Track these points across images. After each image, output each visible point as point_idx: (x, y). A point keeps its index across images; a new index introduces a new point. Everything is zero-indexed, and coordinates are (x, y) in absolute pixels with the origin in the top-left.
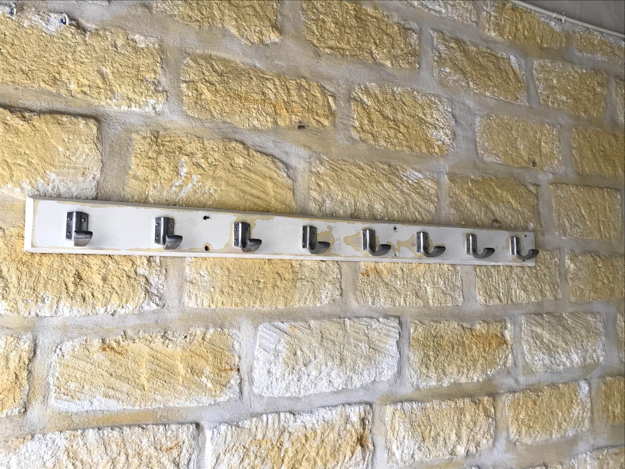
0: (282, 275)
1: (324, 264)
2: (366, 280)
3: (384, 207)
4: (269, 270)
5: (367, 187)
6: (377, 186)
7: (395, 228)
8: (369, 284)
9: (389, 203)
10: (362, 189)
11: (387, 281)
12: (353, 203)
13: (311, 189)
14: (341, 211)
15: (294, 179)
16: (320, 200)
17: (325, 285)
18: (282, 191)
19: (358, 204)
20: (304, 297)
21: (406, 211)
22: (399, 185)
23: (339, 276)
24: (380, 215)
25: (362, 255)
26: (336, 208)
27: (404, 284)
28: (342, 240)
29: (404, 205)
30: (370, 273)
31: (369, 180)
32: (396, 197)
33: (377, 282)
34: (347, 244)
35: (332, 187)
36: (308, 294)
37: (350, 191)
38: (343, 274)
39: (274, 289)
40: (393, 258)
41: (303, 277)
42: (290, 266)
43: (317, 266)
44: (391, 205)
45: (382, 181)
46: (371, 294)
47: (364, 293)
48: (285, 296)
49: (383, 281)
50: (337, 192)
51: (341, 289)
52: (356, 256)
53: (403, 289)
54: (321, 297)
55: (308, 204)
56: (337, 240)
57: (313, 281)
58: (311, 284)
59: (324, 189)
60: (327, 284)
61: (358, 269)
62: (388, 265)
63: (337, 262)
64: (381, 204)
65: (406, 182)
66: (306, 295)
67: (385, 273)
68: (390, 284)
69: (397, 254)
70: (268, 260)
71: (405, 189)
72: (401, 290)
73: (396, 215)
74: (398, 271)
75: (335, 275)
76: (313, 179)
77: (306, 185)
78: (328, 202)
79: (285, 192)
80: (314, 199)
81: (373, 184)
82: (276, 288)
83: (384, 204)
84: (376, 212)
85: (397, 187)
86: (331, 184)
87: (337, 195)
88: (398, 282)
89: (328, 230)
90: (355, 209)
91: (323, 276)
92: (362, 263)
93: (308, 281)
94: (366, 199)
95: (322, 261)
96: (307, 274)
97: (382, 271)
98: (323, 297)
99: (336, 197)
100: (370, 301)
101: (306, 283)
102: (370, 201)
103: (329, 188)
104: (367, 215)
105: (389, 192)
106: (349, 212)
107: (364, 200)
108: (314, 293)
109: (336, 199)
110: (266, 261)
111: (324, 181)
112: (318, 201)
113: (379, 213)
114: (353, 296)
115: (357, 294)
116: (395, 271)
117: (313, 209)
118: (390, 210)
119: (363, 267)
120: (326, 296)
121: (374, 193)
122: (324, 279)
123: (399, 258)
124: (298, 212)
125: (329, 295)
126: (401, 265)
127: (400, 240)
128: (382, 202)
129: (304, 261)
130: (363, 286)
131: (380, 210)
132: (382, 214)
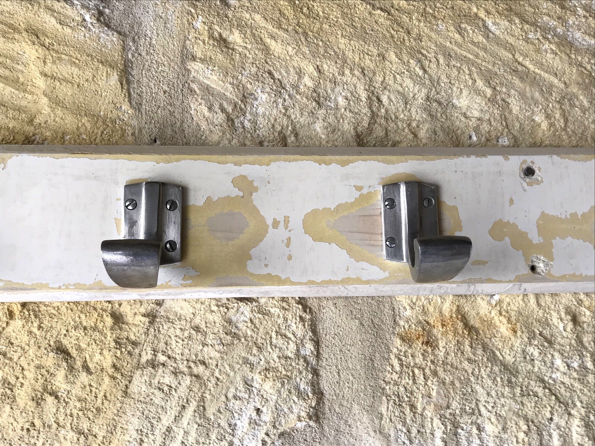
0: (74, 353)
1: (246, 309)
2: (419, 360)
3: (492, 100)
4: (26, 338)
5: (419, 38)
6: (460, 31)
7: (529, 172)
8: (435, 373)
9: (510, 86)
10: (399, 47)
11: (509, 359)
12: (364, 96)
13: (194, 58)
14: (318, 127)
15: (126, 28)
16: (230, 92)
17: (248, 384)
18: (75, 70)
19: (384, 99)
20: (160, 429)
21: (584, 111)
22: (553, 23)
23: (309, 348)
24: (477, 130)
25: (383, 275)
26: (295, 113)
27: (582, 366)
28: (296, 221)
29: (574, 89)
30: (438, 331)
31: (424, 14)
32: (540, 65)
33: (466, 364)
34: (318, 238)
35: (276, 47)
36: (177, 419)
37: (350, 54)
38: (326, 339)
39: (38, 401)
40: (520, 280)
41: (162, 358)
42: (109, 321)
43: (217, 318)
44: (522, 95)
45: (482, 14)
46: (438, 407)
47: (413, 407)
48: (85, 425)
49: (493, 358)
50: (297, 61)
51: (319, 394)
52: (358, 281)
53: (577, 385)
54: (233, 427)
55: (185, 110)
56: (276, 224)
57: (200, 369)
58: (187, 380)
59: (244, 57)
60: (258, 378)
61: (389, 321)
62: (516, 304)
63: (302, 301)
64: (478, 92)
65: (580, 11)
66: (167, 420)
67: (504, 329)
68: (524, 367)
69: (540, 266)
70: (24, 305)
71: (578, 35)
72: (571, 389)
73: (544, 126)
74: (555, 320)
75: (292, 346)
76: (199, 25)
77: (174, 46)
78: (263, 97)
79: (89, 74)
80: (207, 89)
81: (442, 26)
82: (50, 400)
83: (489, 92)
84: (460, 122)
85: (545, 30)
86: (272, 37)
87: (300, 73)
88: (559, 362)
89: (236, 192)
90: (374, 116)
91: (240, 350)
92: (403, 301)
93: (175, 373)
94: (413, 76)
95: (241, 299)
96: (177, 348)
97: (490, 325)
98: (242, 425)
99: (293, 77)
100: (439, 434)
101: (168, 379)
102: (435, 83)
103: (266, 50)
104: (422, 134)
105: (511, 49)
106: (347, 127)
107: (408, 82)
108: (201, 410)
109: (296, 87)
110: (16, 309)
111: (241, 26)
112: (223, 96)
113: (473, 123)
114: (365, 419)
115: (383, 409)
116: (547, 323)
117: (204, 126)
118: (515, 109)
119: (408, 313)
120: (254, 423)
121: (448, 56)
122: (246, 361)
123: (548, 278)
124: (146, 139)
125: (267, 417)
126: (566, 299)
127: (551, 211)
128: (480, 83)
129: (166, 305)
130: (407, 381)
131: (476, 114)
132: (485, 127)
